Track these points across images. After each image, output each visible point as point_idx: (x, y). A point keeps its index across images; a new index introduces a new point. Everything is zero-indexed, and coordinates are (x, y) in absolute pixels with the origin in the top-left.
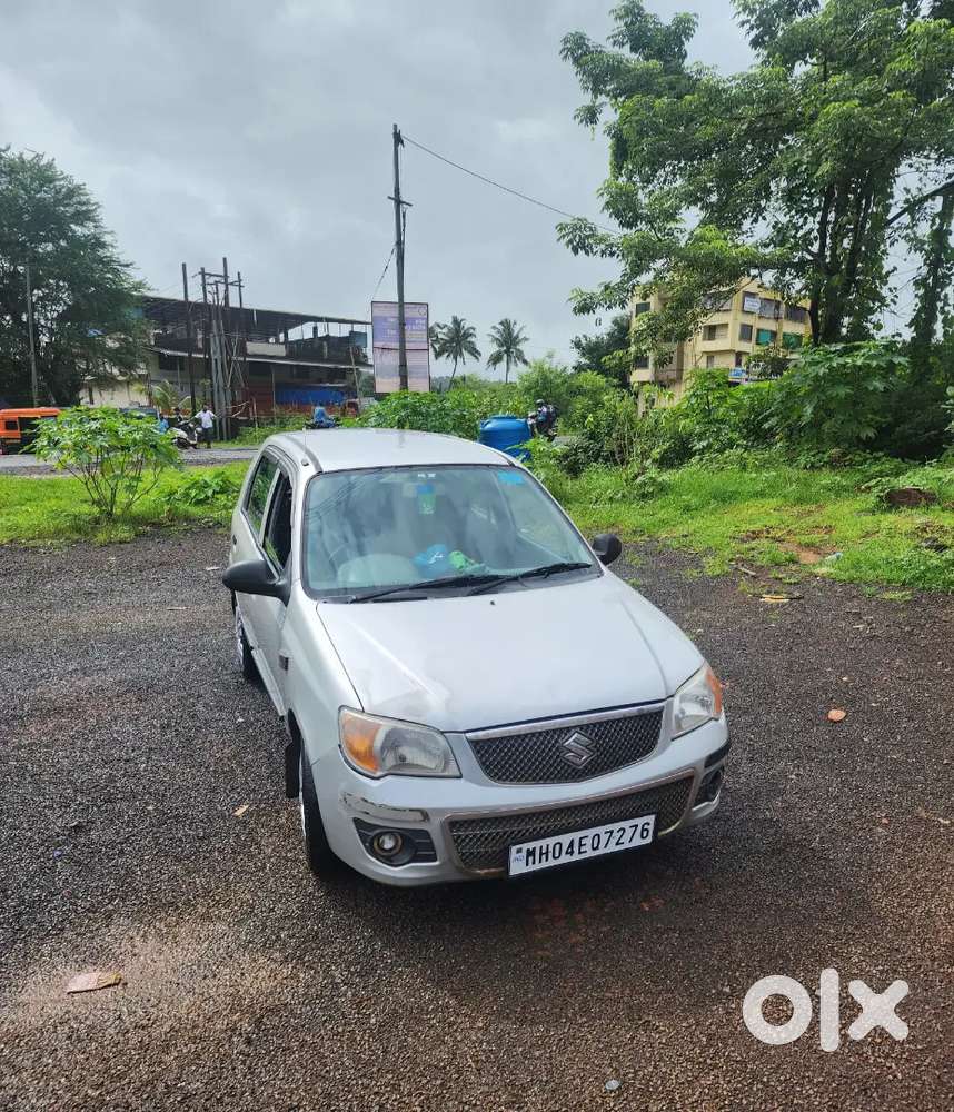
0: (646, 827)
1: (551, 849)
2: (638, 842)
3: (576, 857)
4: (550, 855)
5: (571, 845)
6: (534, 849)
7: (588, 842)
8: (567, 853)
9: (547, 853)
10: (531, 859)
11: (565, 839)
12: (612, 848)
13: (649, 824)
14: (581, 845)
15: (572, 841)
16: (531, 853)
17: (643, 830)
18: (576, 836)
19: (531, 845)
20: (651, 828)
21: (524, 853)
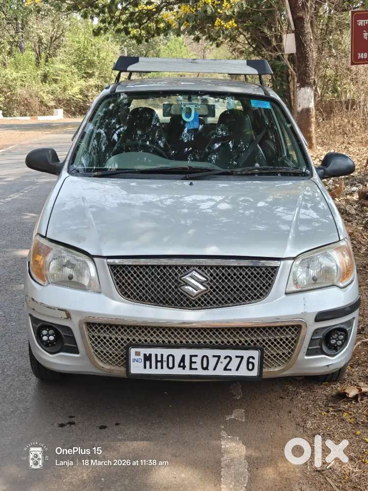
0: (251, 360)
1: (165, 358)
2: (243, 372)
3: (187, 372)
4: (165, 364)
5: (183, 359)
6: (150, 355)
7: (198, 360)
8: (179, 366)
9: (162, 361)
10: (148, 363)
11: (178, 353)
12: (220, 372)
13: (253, 358)
14: (191, 362)
15: (184, 356)
16: (147, 358)
17: (248, 363)
18: (188, 352)
19: (148, 351)
20: (256, 362)
21: (142, 357)
